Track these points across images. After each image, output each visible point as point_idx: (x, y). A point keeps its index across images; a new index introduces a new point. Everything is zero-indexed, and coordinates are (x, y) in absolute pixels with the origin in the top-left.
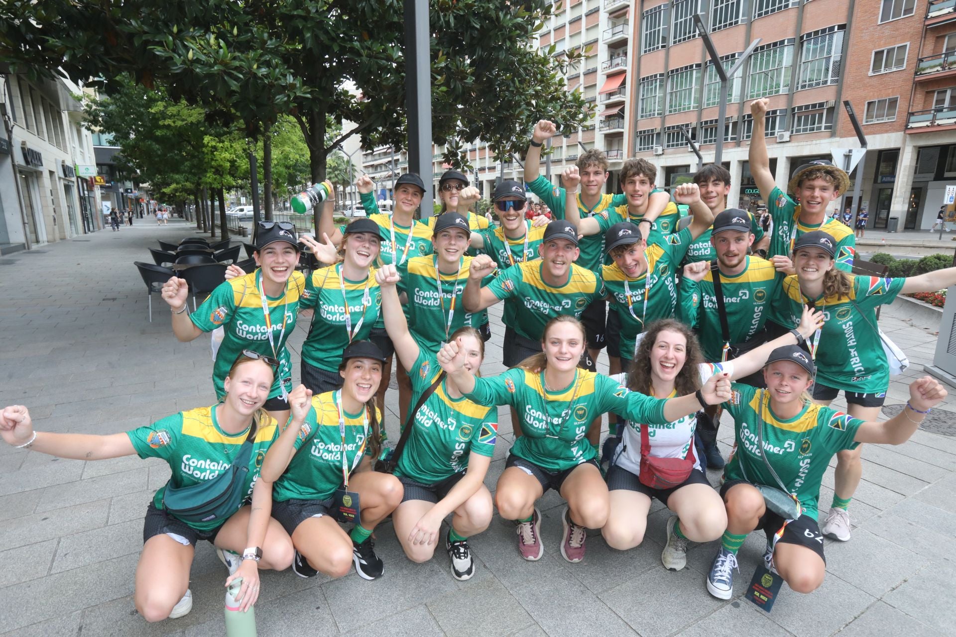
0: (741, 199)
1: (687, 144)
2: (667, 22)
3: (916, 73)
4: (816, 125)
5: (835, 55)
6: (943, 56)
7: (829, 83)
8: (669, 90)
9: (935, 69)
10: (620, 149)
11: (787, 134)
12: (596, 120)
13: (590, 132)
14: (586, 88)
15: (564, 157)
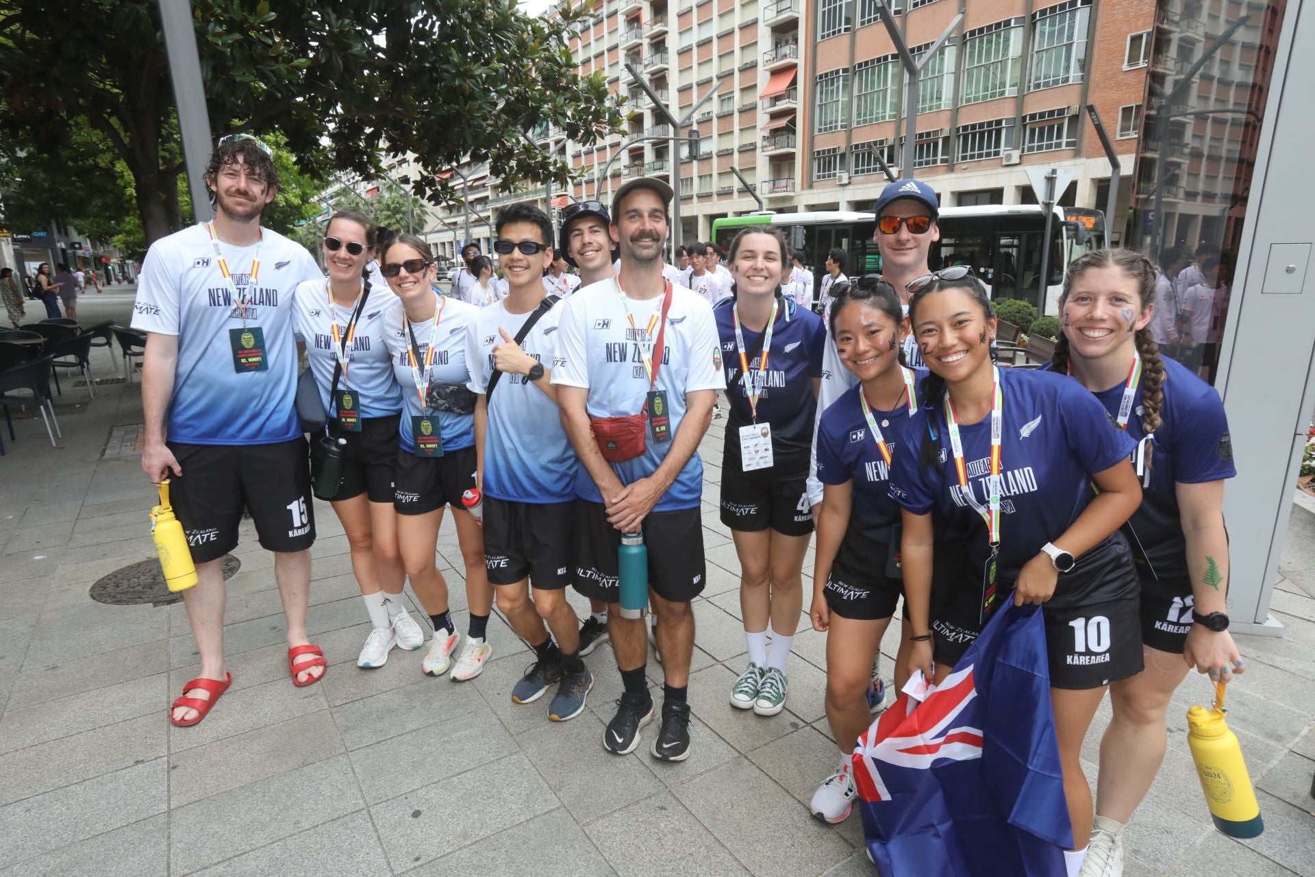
1: (881, 170)
4: (1054, 141)
5: (1079, 39)
7: (1071, 81)
10: (791, 177)
11: (1015, 155)
12: (758, 137)
13: (750, 153)
14: (742, 90)
15: (715, 189)
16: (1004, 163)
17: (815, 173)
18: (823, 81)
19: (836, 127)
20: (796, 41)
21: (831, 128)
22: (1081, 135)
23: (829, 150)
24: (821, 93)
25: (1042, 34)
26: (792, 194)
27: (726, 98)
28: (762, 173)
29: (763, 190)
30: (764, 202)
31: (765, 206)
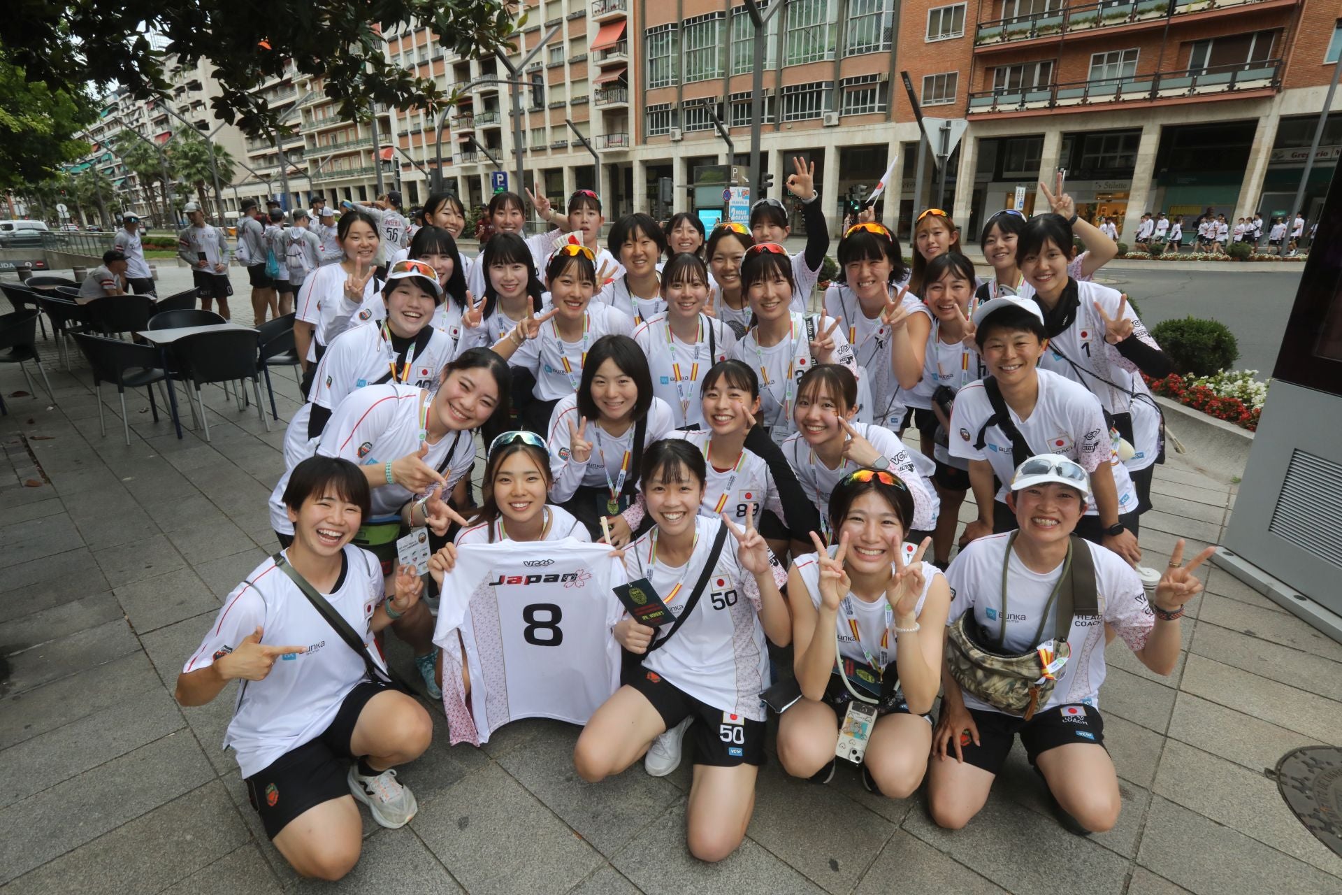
1: (712, 126)
3: (975, 43)
4: (868, 105)
5: (887, 9)
6: (1002, 23)
7: (881, 49)
8: (685, 49)
9: (994, 40)
10: (625, 131)
11: (835, 116)
12: (590, 89)
13: (583, 106)
14: (572, 41)
15: (548, 143)
16: (825, 124)
17: (649, 129)
18: (650, 35)
19: (667, 83)
21: (662, 84)
22: (891, 101)
23: (661, 106)
24: (652, 48)
26: (627, 149)
27: (555, 48)
28: (595, 128)
29: (598, 144)
30: (601, 156)
31: (601, 161)
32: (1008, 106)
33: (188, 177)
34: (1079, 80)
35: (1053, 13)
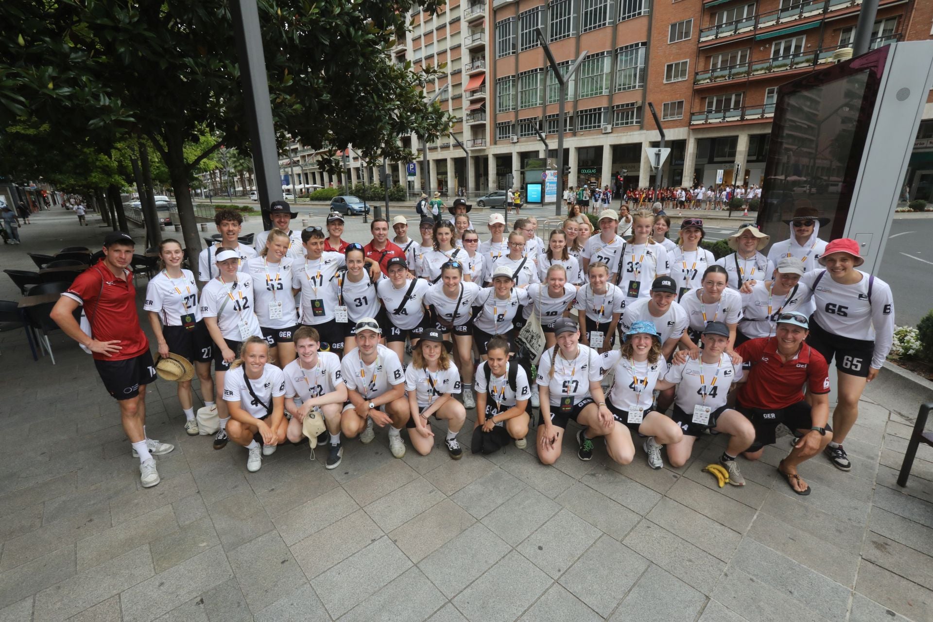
0: (578, 177)
1: (536, 134)
2: (516, 32)
3: (694, 83)
4: (629, 120)
5: (640, 65)
6: (710, 71)
7: (637, 88)
8: (520, 89)
9: (706, 81)
10: (484, 138)
11: (609, 127)
12: (464, 113)
13: (459, 123)
14: (453, 86)
15: (439, 145)
16: (603, 132)
17: (498, 136)
18: (499, 82)
19: (509, 109)
20: (484, 58)
21: (506, 110)
22: (643, 118)
23: (505, 123)
24: (500, 89)
25: (621, 61)
26: (485, 148)
27: (443, 91)
28: (467, 136)
29: (468, 145)
30: (469, 152)
31: (470, 155)
32: (714, 120)
33: (235, 167)
34: (758, 103)
35: (742, 64)
